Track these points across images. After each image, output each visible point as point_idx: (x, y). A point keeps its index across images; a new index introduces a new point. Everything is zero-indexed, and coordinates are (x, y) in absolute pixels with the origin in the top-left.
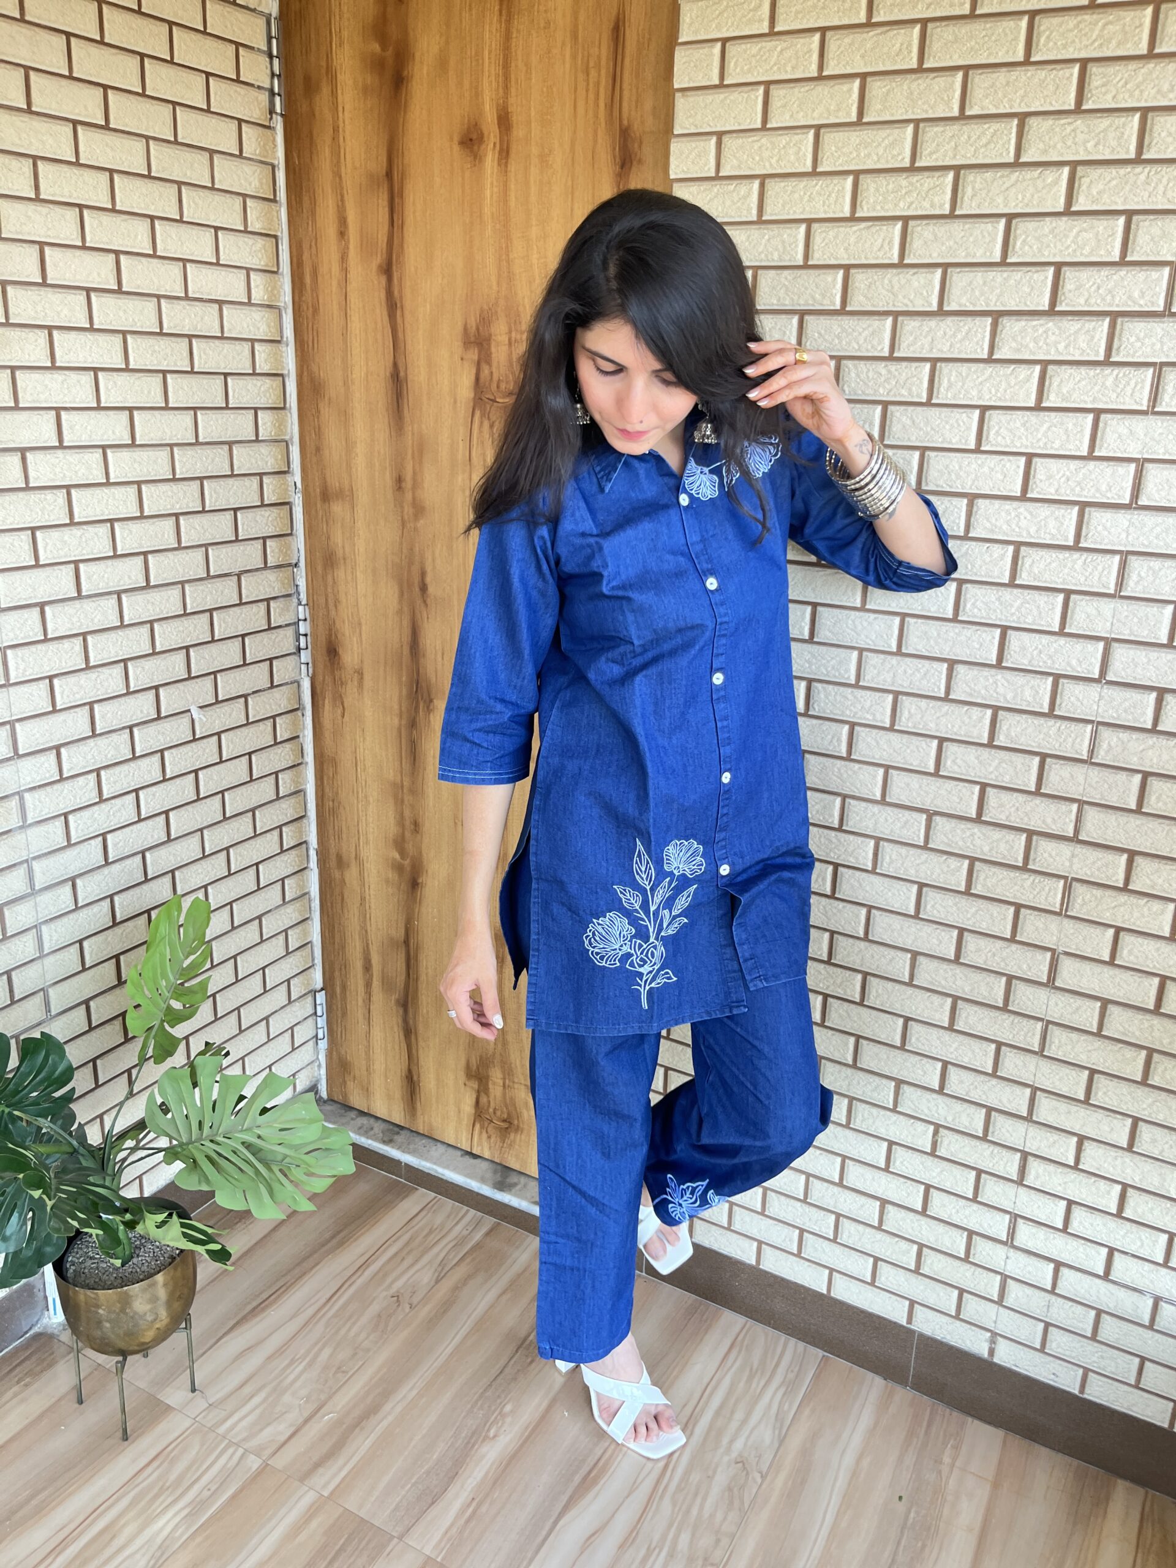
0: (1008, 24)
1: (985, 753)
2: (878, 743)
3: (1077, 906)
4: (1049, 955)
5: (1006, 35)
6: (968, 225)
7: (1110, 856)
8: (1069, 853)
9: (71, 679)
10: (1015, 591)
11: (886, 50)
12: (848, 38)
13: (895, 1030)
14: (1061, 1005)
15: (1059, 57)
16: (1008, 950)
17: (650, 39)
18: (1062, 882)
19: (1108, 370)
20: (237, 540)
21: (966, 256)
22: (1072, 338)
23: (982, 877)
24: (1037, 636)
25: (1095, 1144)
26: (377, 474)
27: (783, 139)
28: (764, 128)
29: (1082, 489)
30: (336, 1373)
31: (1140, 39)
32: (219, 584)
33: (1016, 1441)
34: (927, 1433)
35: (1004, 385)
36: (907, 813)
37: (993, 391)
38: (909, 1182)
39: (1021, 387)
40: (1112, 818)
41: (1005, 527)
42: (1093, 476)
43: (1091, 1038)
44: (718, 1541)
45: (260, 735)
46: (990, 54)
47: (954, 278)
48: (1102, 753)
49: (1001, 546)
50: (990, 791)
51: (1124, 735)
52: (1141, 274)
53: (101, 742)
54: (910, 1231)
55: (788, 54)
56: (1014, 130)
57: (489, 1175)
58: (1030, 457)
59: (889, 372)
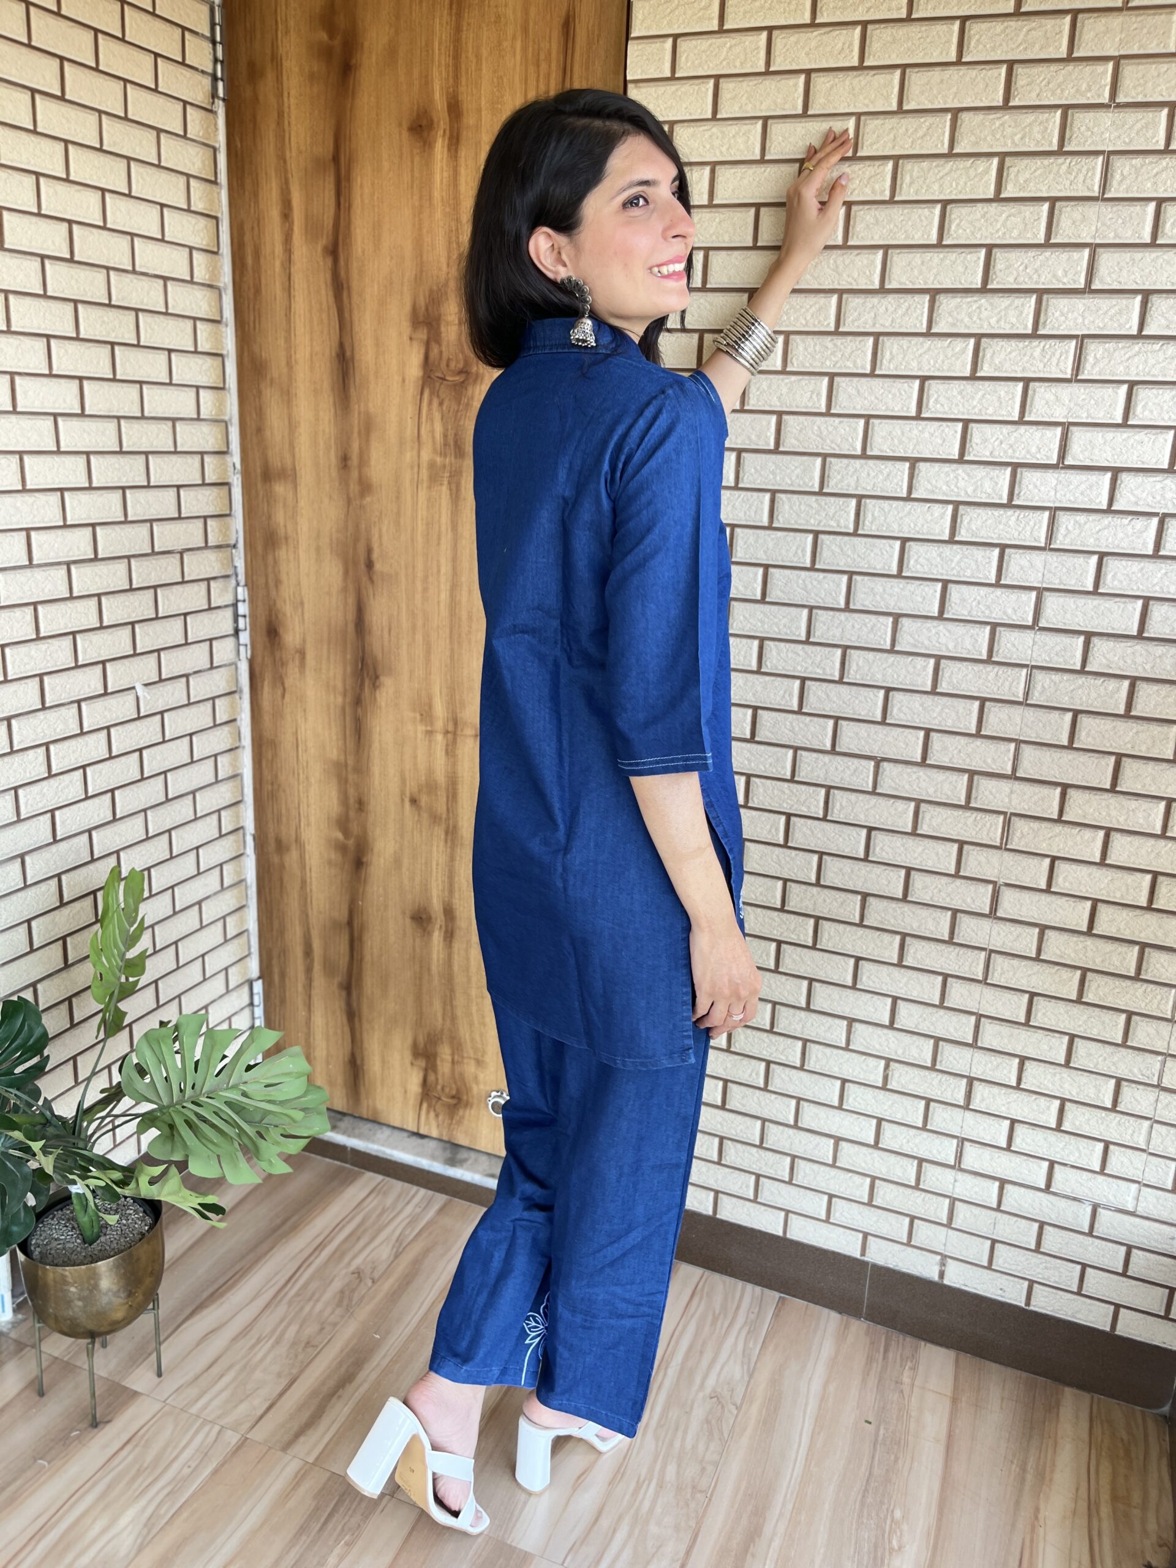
0: (940, 28)
1: (929, 700)
2: (828, 696)
3: (1016, 839)
4: (990, 887)
5: (939, 37)
6: (906, 210)
7: (1045, 791)
8: (1007, 790)
9: (22, 649)
10: (955, 547)
11: (828, 49)
12: (793, 37)
13: (846, 971)
14: (1003, 934)
15: (988, 59)
16: (953, 886)
17: (599, 36)
18: (1002, 818)
19: (1035, 343)
20: (180, 518)
21: (905, 239)
22: (1003, 313)
23: (928, 816)
24: (976, 588)
25: (1035, 1063)
26: (321, 453)
27: (733, 129)
28: (714, 118)
29: (1014, 451)
30: (306, 1347)
31: (1060, 45)
32: (163, 561)
33: (967, 1359)
34: (885, 1358)
35: (942, 357)
36: (856, 761)
37: (932, 362)
38: (862, 1118)
39: (957, 359)
40: (1047, 755)
41: (944, 488)
42: (1024, 439)
43: (1030, 963)
44: (703, 1469)
45: (199, 717)
46: (926, 54)
47: (895, 258)
48: (1036, 694)
49: (941, 506)
50: (934, 736)
51: (1056, 677)
52: (1064, 255)
53: (51, 715)
54: (863, 1165)
55: (738, 49)
56: (948, 123)
57: (439, 1153)
58: (966, 423)
59: (835, 345)
